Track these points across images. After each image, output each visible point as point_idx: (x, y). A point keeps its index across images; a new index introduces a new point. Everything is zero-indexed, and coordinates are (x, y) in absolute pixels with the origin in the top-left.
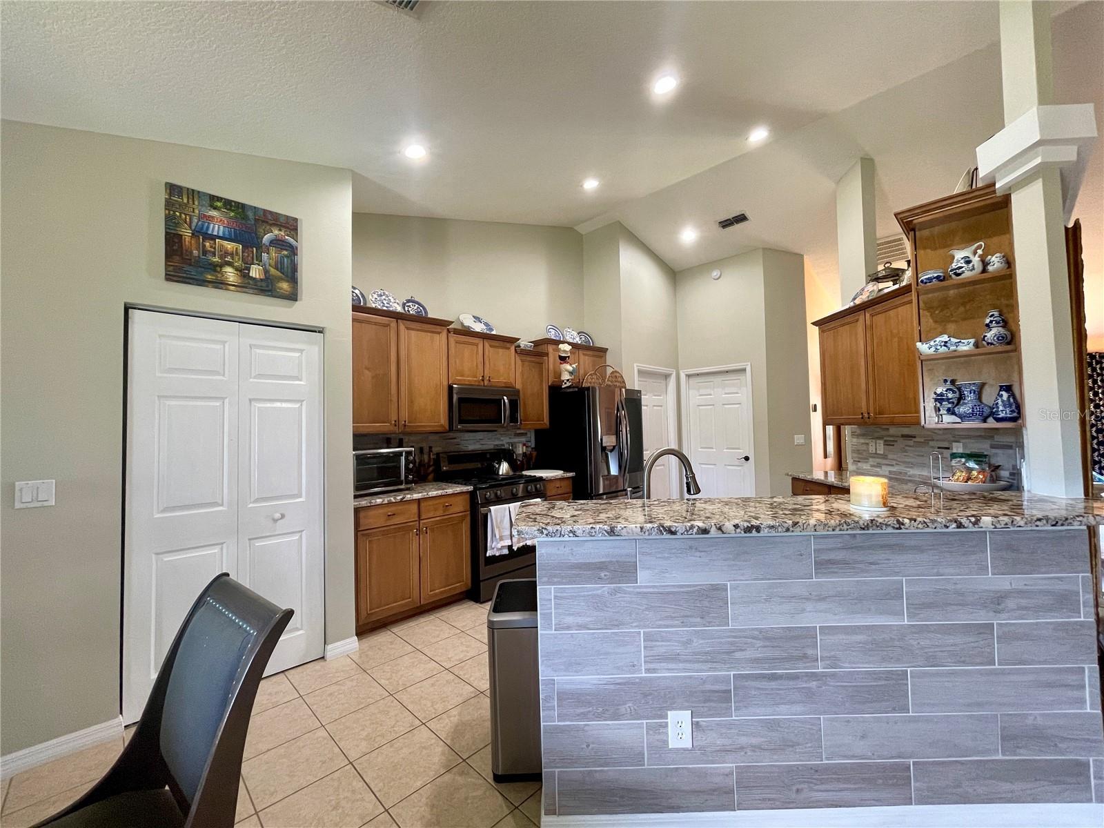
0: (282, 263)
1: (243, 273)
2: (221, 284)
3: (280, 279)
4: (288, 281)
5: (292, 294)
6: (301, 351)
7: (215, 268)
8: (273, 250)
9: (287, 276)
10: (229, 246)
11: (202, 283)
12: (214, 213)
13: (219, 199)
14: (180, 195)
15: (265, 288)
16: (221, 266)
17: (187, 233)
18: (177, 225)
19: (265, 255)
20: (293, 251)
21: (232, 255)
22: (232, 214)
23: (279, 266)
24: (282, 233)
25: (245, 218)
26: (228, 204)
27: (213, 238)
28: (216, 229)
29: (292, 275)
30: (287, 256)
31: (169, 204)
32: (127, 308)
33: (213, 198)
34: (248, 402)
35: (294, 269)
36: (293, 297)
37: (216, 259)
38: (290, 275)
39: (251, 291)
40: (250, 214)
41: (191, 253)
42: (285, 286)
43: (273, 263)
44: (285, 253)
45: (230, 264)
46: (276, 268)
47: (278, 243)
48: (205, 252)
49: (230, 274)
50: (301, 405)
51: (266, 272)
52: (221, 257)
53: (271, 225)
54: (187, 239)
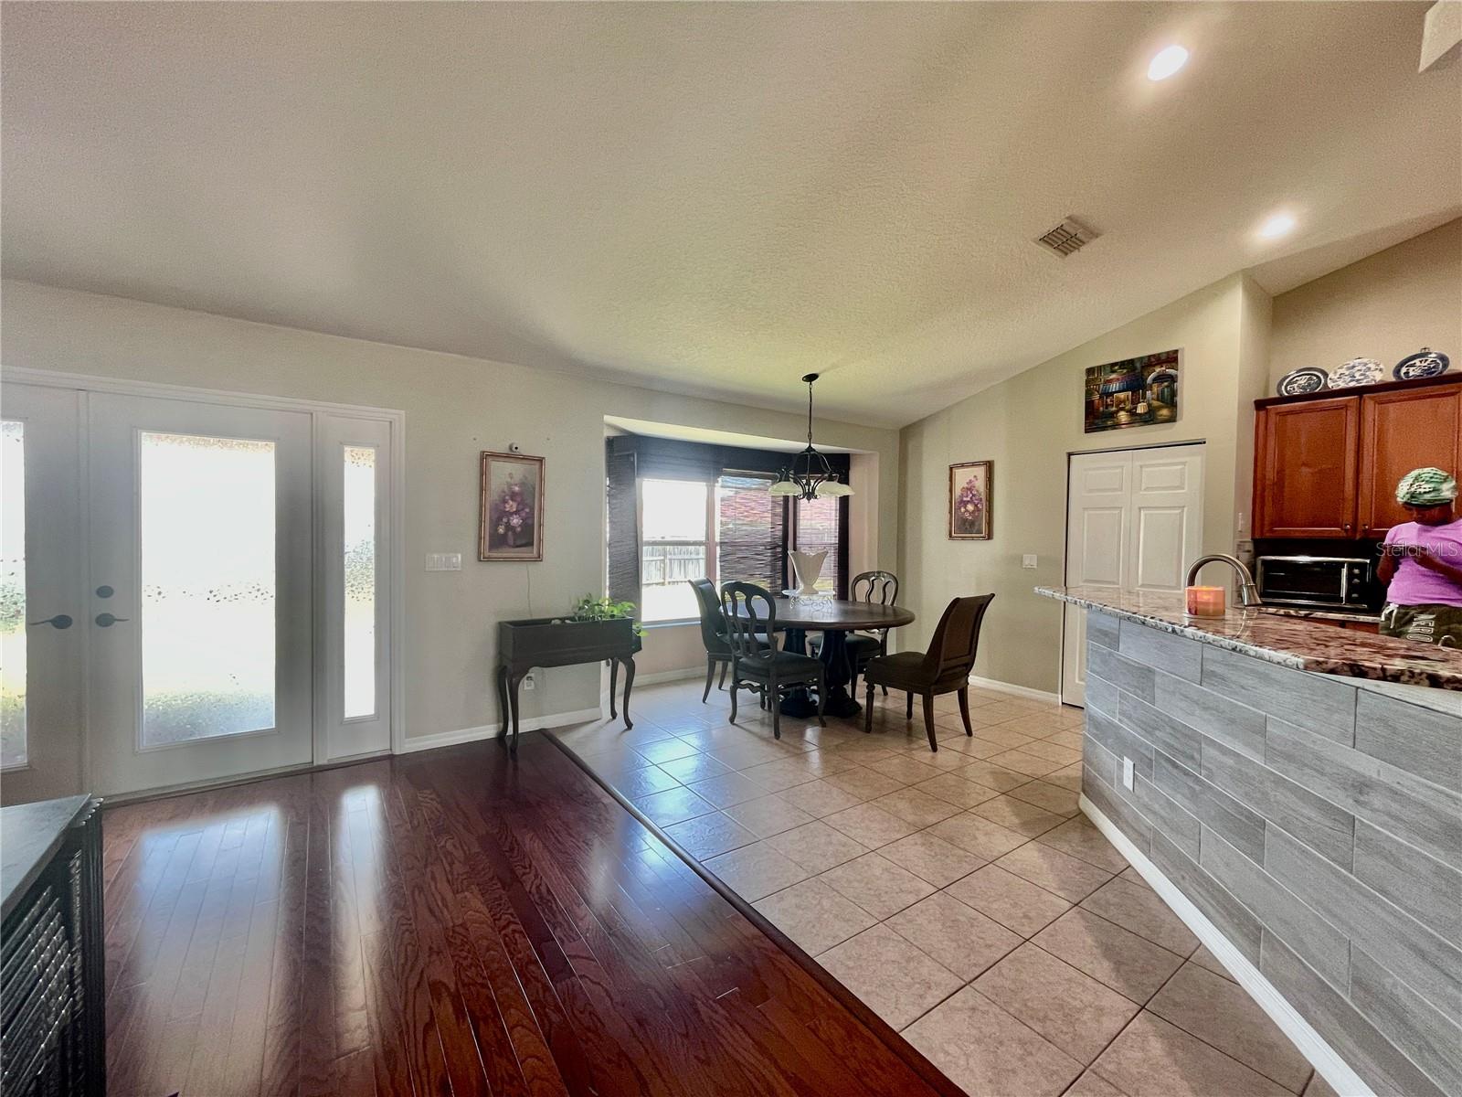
0: (1163, 392)
1: (1132, 413)
2: (1116, 426)
3: (1160, 408)
4: (1166, 407)
5: (1172, 417)
6: (1184, 463)
7: (1113, 415)
8: (1155, 385)
9: (1167, 403)
10: (1122, 395)
11: (1104, 428)
12: (1113, 376)
13: (1116, 364)
14: (1093, 374)
15: (1150, 418)
16: (1117, 412)
17: (1096, 397)
18: (1092, 394)
19: (1148, 393)
20: (1173, 379)
21: (1124, 402)
22: (1125, 371)
23: (1160, 398)
24: (1164, 368)
25: (1134, 369)
26: (1122, 364)
27: (1112, 394)
28: (1114, 387)
29: (1170, 400)
30: (1167, 387)
31: (1088, 382)
32: (1070, 455)
33: (1113, 365)
34: (1138, 510)
35: (1173, 394)
36: (1172, 419)
37: (1114, 409)
38: (1169, 401)
39: (1137, 424)
40: (1138, 365)
41: (1098, 409)
42: (1165, 412)
43: (1155, 396)
44: (1166, 384)
45: (1122, 409)
46: (1158, 400)
47: (1159, 379)
48: (1107, 406)
49: (1123, 416)
50: (1183, 511)
51: (1149, 405)
52: (1117, 406)
53: (1154, 366)
54: (1097, 401)
